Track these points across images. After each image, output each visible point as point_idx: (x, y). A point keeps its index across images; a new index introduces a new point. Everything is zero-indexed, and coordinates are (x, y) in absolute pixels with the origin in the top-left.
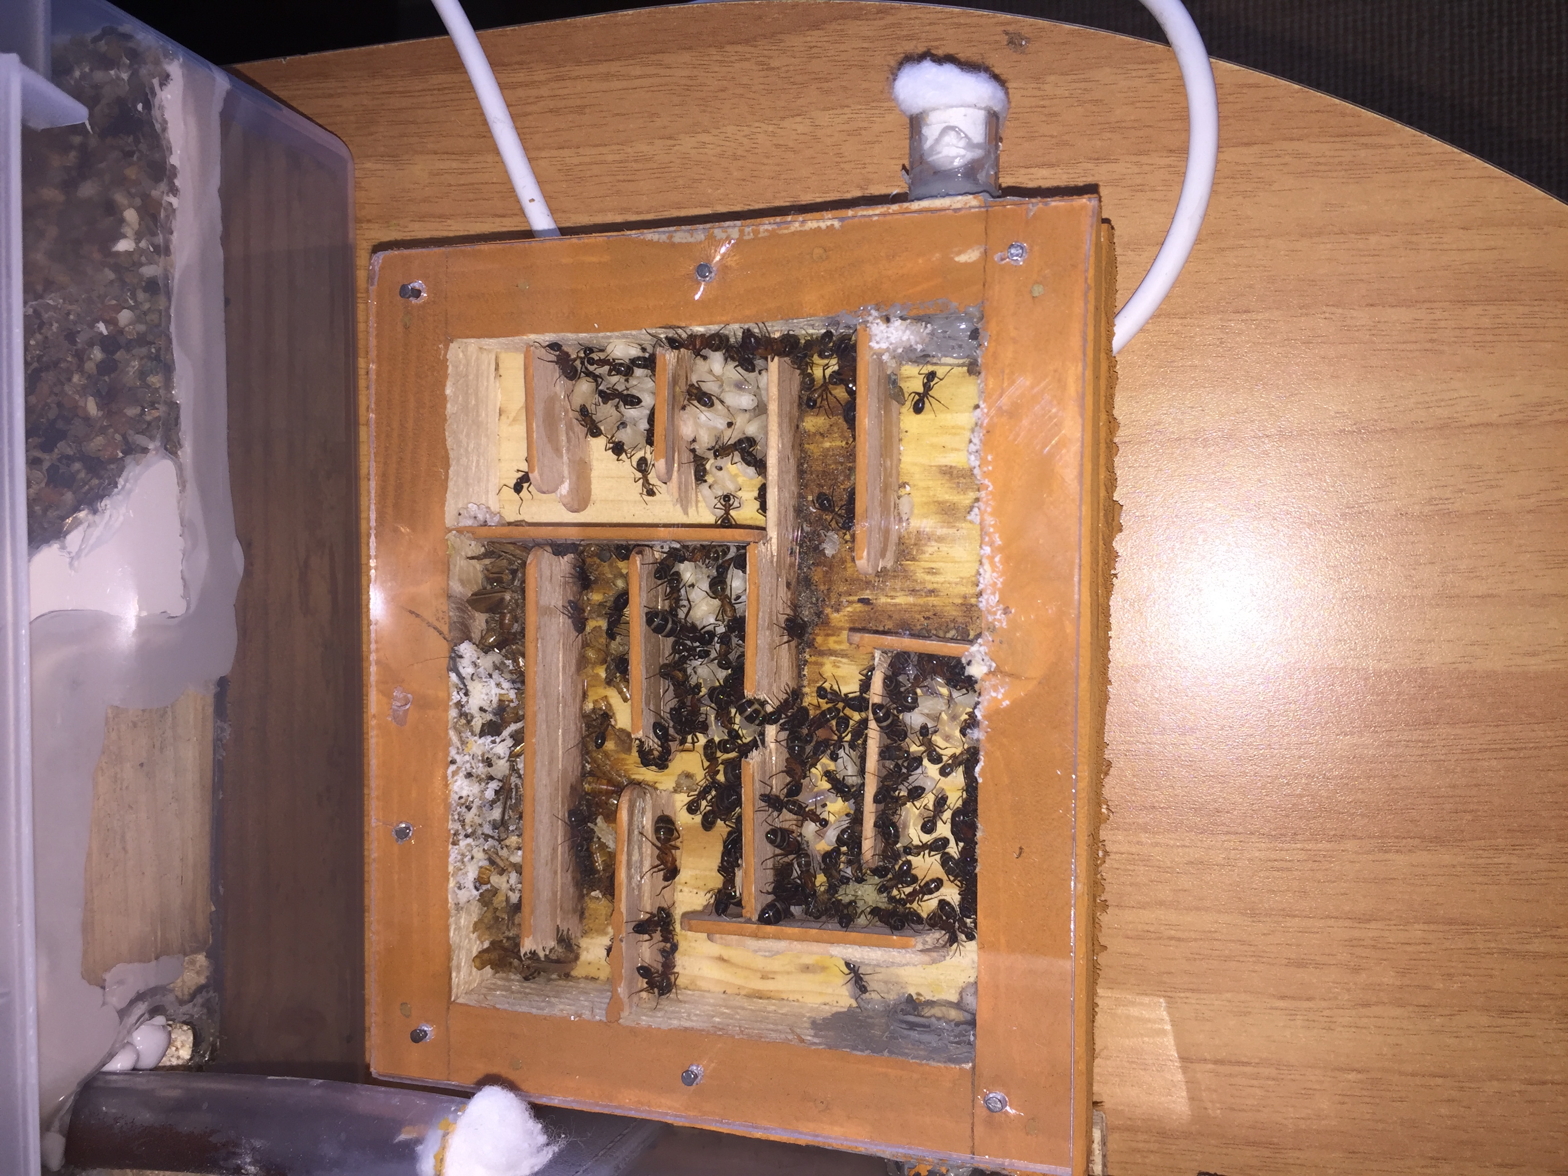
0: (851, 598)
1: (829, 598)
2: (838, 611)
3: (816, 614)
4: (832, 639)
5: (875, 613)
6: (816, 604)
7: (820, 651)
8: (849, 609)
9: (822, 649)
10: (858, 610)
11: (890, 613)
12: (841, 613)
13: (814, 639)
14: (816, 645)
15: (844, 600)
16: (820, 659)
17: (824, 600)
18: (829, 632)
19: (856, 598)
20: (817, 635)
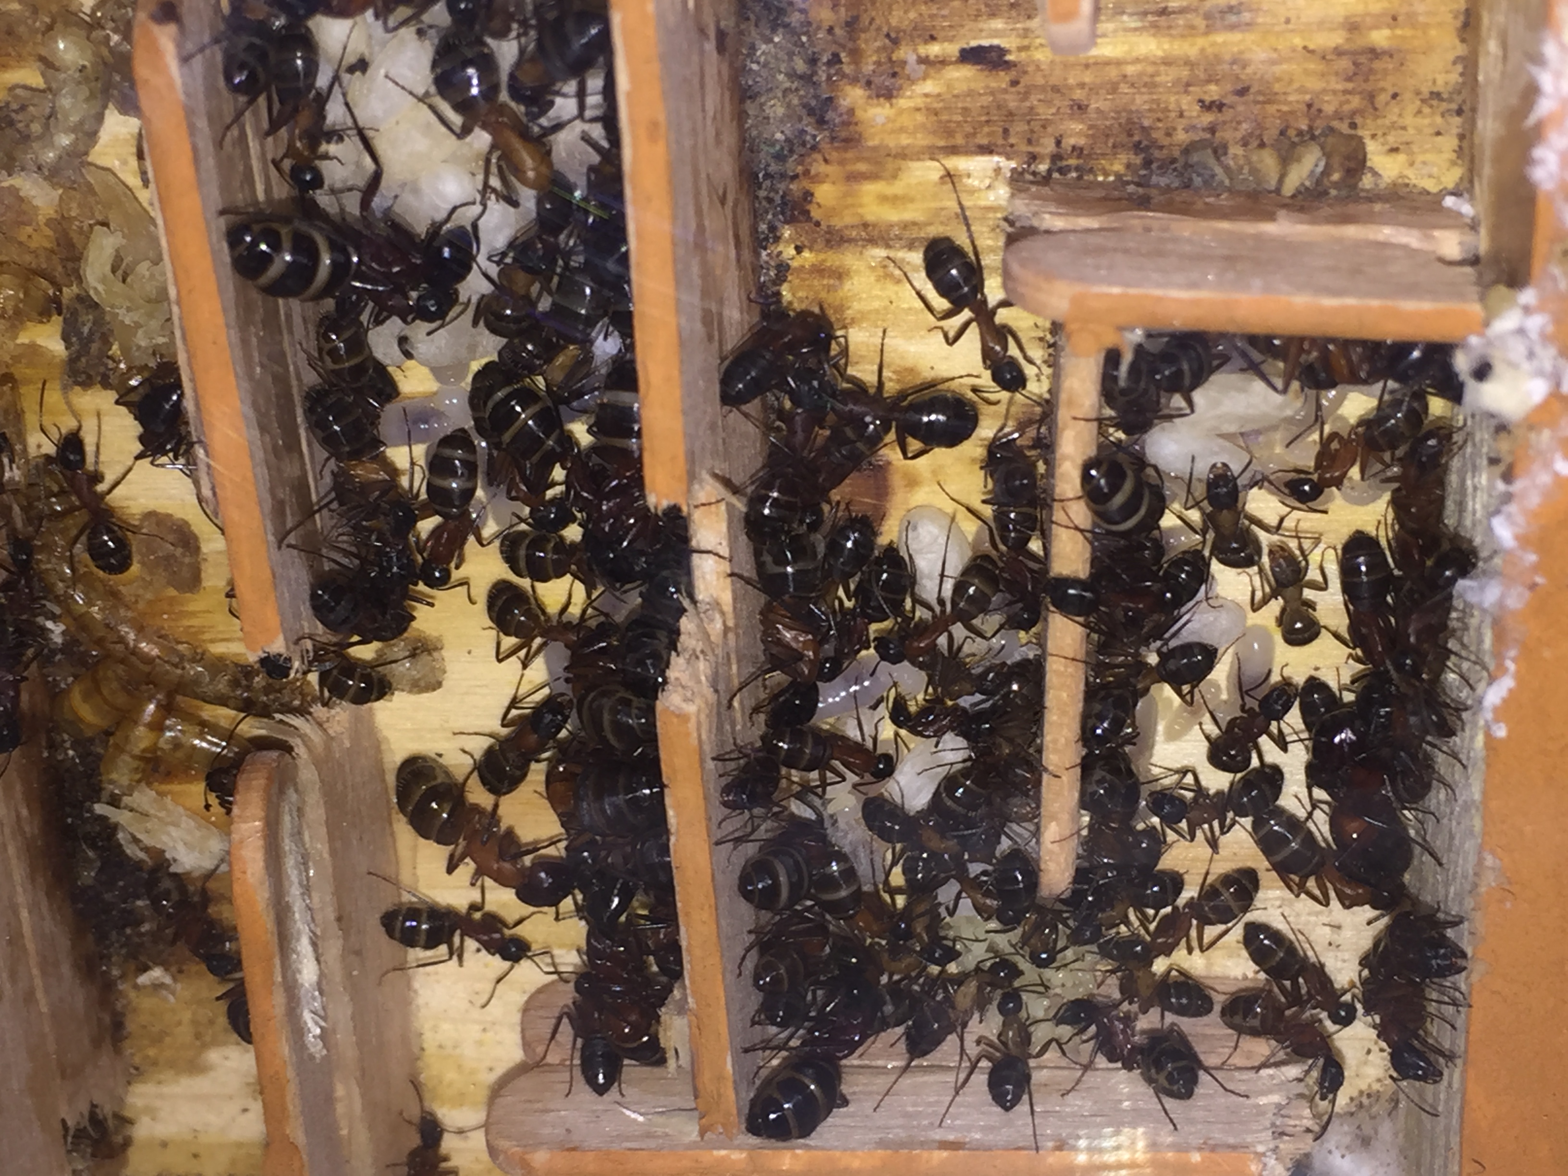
0: (934, 50)
1: (856, 55)
2: (888, 95)
3: (811, 112)
4: (870, 189)
5: (1026, 96)
6: (808, 79)
7: (830, 231)
8: (929, 87)
9: (837, 223)
10: (961, 88)
11: (1078, 94)
12: (903, 103)
13: (808, 196)
14: (815, 214)
15: (906, 53)
16: (832, 259)
17: (835, 60)
18: (862, 167)
19: (952, 49)
20: (818, 179)
